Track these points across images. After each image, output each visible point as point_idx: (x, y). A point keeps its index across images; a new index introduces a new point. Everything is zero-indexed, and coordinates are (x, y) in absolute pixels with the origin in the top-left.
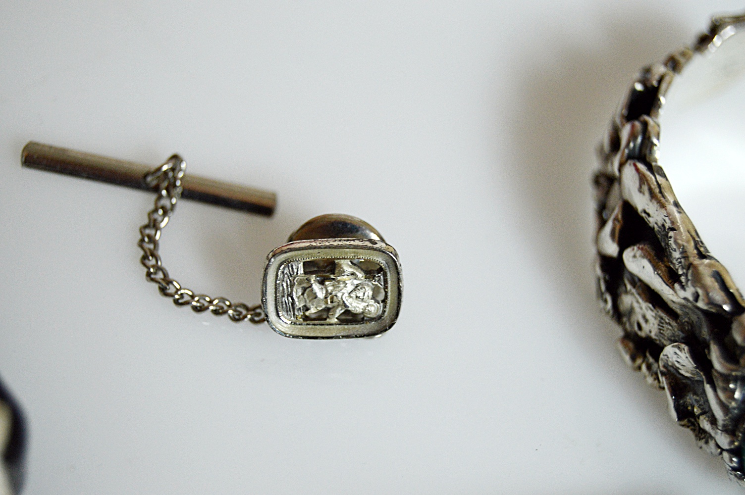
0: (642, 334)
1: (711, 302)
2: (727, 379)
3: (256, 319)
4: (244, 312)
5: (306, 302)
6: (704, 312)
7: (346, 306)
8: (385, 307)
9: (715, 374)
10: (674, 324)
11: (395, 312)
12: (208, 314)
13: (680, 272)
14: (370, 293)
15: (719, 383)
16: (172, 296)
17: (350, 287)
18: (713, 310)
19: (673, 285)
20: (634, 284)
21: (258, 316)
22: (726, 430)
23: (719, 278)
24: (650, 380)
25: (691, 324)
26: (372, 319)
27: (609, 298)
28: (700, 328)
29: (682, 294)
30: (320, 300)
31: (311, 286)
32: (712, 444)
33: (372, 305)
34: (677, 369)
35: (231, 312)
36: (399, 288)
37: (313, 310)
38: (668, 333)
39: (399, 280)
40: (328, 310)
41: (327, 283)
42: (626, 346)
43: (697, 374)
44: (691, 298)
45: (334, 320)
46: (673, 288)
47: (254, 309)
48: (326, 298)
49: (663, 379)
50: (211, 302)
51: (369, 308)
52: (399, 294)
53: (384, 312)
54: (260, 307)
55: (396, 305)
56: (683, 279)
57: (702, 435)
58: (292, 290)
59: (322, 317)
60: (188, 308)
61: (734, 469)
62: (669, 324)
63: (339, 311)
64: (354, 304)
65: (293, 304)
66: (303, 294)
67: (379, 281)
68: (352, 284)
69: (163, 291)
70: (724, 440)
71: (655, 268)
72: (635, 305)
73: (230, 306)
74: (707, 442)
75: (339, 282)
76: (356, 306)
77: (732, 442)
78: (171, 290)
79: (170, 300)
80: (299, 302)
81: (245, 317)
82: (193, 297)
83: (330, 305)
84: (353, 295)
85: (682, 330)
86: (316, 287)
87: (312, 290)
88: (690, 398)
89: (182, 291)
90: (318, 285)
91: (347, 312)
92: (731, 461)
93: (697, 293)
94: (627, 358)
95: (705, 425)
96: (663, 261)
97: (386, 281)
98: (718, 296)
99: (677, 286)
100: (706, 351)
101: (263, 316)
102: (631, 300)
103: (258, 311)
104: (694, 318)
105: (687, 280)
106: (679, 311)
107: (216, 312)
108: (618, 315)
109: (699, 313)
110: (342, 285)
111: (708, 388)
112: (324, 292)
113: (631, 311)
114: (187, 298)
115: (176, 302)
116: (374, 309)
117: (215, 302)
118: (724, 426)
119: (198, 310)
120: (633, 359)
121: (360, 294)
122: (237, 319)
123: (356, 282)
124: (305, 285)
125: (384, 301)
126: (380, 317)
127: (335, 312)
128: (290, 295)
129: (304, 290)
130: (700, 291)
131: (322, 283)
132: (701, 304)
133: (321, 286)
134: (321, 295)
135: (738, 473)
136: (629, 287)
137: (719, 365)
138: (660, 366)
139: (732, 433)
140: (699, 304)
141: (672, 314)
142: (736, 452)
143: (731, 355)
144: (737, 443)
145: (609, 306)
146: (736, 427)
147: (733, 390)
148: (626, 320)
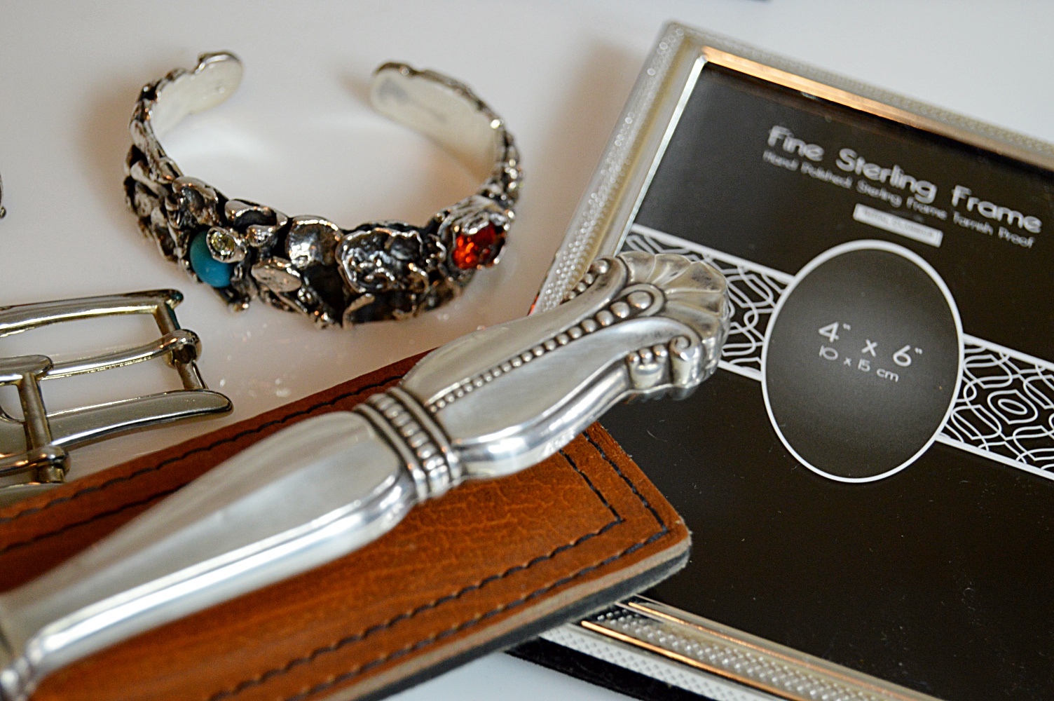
0: (145, 214)
2: (172, 213)
10: (154, 200)
19: (149, 176)
24: (151, 239)
25: (160, 196)
27: (129, 200)
28: (164, 195)
29: (153, 178)
32: (179, 261)
34: (158, 225)
38: (154, 207)
42: (140, 225)
43: (165, 221)
44: (157, 180)
46: (150, 178)
49: (155, 235)
57: (175, 259)
61: (188, 270)
62: (153, 202)
70: (180, 253)
71: (144, 171)
72: (141, 199)
74: (177, 262)
77: (183, 252)
85: (157, 201)
92: (185, 264)
93: (158, 173)
94: (139, 230)
95: (174, 252)
96: (146, 166)
98: (169, 174)
99: (151, 175)
100: (165, 204)
102: (141, 197)
104: (162, 192)
105: (152, 167)
106: (155, 192)
108: (135, 208)
109: (163, 188)
111: (169, 225)
113: (140, 203)
118: (178, 243)
120: (143, 230)
135: (190, 271)
136: (137, 189)
137: (169, 208)
138: (153, 227)
139: (182, 246)
140: (161, 180)
141: (156, 196)
142: (186, 258)
143: (174, 201)
144: (185, 252)
145: (129, 204)
146: (184, 242)
147: (176, 219)
148: (138, 210)
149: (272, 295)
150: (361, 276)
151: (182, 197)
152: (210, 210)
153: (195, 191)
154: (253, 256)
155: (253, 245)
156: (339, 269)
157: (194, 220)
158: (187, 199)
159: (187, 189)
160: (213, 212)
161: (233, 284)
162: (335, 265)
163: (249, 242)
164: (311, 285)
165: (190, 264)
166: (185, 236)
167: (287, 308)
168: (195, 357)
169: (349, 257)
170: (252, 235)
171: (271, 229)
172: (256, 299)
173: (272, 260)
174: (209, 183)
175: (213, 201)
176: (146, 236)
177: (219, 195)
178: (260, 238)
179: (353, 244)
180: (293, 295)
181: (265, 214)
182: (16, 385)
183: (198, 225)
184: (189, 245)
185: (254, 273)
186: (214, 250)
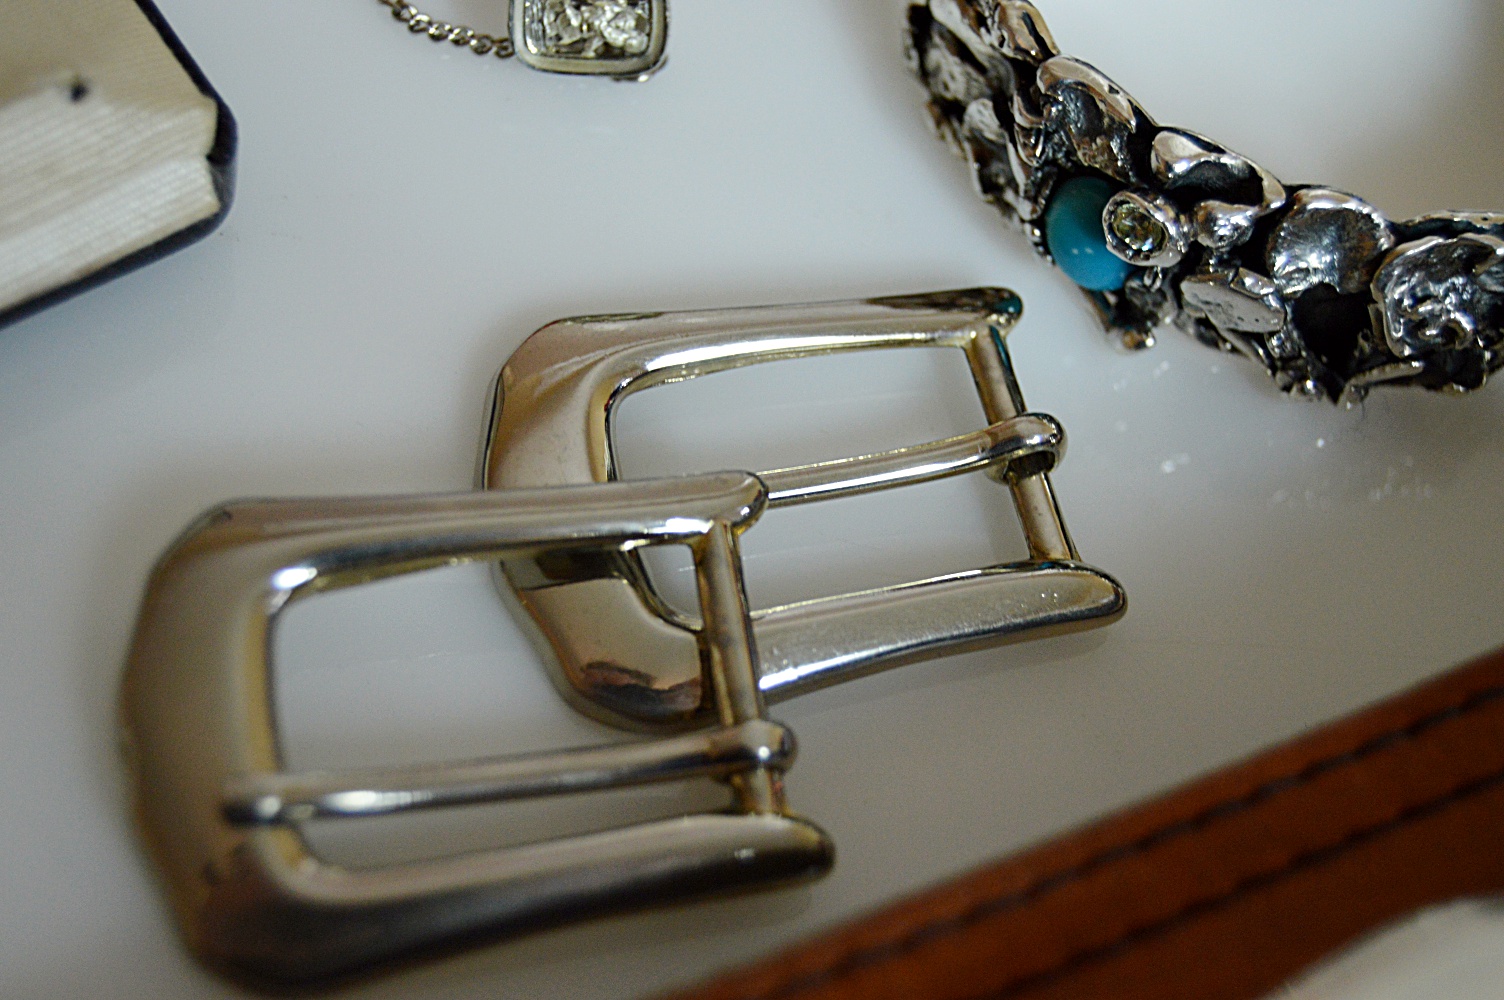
0: (948, 96)
1: (1018, 49)
2: (1027, 132)
3: (503, 53)
4: (488, 44)
5: (558, 29)
6: (1012, 61)
7: (603, 36)
8: (649, 40)
9: (1016, 128)
10: (981, 79)
11: (659, 47)
12: (445, 45)
13: (987, 14)
14: (632, 23)
15: (1020, 139)
16: (407, 21)
17: (609, 15)
18: (1020, 57)
19: (979, 30)
20: (942, 36)
21: (505, 49)
22: (1027, 197)
23: (1029, 21)
24: (955, 150)
25: (999, 79)
26: (633, 55)
27: (914, 54)
28: (1008, 81)
29: (987, 38)
30: (573, 28)
31: (564, 11)
32: (1016, 219)
33: (635, 38)
34: (980, 131)
35: (474, 42)
36: (665, 18)
37: (566, 40)
38: (975, 92)
39: (665, 9)
40: (584, 40)
41: (583, 8)
42: (931, 111)
43: (1002, 136)
44: (996, 44)
45: (591, 54)
46: (979, 35)
47: (502, 41)
48: (581, 26)
49: (967, 146)
50: (451, 31)
51: (630, 42)
52: (665, 27)
53: (648, 47)
54: (506, 40)
55: (661, 39)
56: (989, 22)
57: (1007, 209)
58: (543, 16)
59: (576, 49)
60: (423, 36)
61: (1036, 245)
62: (976, 81)
63: (597, 43)
64: (614, 36)
65: (544, 31)
66: (555, 20)
67: (643, 9)
68: (612, 11)
69: (397, 15)
70: (1025, 209)
71: (964, 13)
72: (943, 62)
73: (473, 37)
74: (1010, 217)
75: (596, 7)
76: (617, 39)
77: (1034, 211)
78: (405, 14)
79: (404, 27)
80: (551, 29)
81: (490, 49)
82: (430, 24)
83: (586, 35)
84: (613, 24)
85: (989, 85)
86: (570, 12)
87: (566, 16)
88: (996, 167)
89: (418, 18)
90: (573, 10)
91: (606, 45)
92: (1033, 233)
93: (1003, 36)
94: (930, 123)
95: (1009, 196)
96: (972, 5)
97: (651, 9)
98: (1026, 41)
99: (983, 30)
100: (1010, 104)
101: (510, 50)
102: (940, 56)
103: (505, 44)
104: (1002, 71)
105: (994, 22)
106: (986, 64)
107: (456, 42)
108: (925, 74)
109: (1007, 64)
110: (600, 12)
111: (1010, 147)
112: (580, 18)
113: (938, 69)
114: (422, 26)
115: (412, 28)
116: (636, 42)
117: (456, 31)
118: (1026, 192)
119: (435, 38)
120: (938, 124)
121: (621, 24)
122: (480, 51)
123: (617, 9)
124: (558, 9)
125: (649, 35)
126: (642, 54)
127: (591, 43)
128: (541, 21)
129: (557, 15)
130: (1006, 35)
131: (577, 8)
132: (1007, 51)
133: (576, 12)
134: (575, 22)
135: (1041, 249)
136: (937, 39)
137: (1021, 118)
138: (965, 131)
139: (1034, 200)
140: (1006, 50)
141: (980, 68)
142: (1038, 223)
143: (1034, 106)
144: (1039, 212)
145: (914, 64)
146: (1038, 193)
147: (1035, 146)
148: (932, 81)
149: (1203, 323)
150: (1416, 327)
151: (1057, 102)
152: (1115, 146)
153: (1086, 94)
154: (1193, 262)
155: (1204, 240)
156: (1371, 309)
157: (1070, 153)
158: (1064, 107)
159: (1068, 88)
160: (1121, 149)
161: (1127, 291)
162: (1364, 297)
163: (1196, 235)
164: (1294, 320)
165: (1043, 235)
166: (1043, 182)
167: (1228, 346)
168: (1050, 467)
169: (1404, 288)
170: (1210, 221)
171: (1251, 212)
172: (1168, 326)
173: (1236, 274)
174: (1120, 81)
175: (1124, 125)
176: (943, 137)
177: (1138, 112)
178: (1222, 232)
179: (1415, 265)
180: (1260, 339)
181: (1236, 172)
182: (690, 546)
183: (1077, 164)
184: (1050, 200)
185: (1184, 286)
186: (1114, 235)
